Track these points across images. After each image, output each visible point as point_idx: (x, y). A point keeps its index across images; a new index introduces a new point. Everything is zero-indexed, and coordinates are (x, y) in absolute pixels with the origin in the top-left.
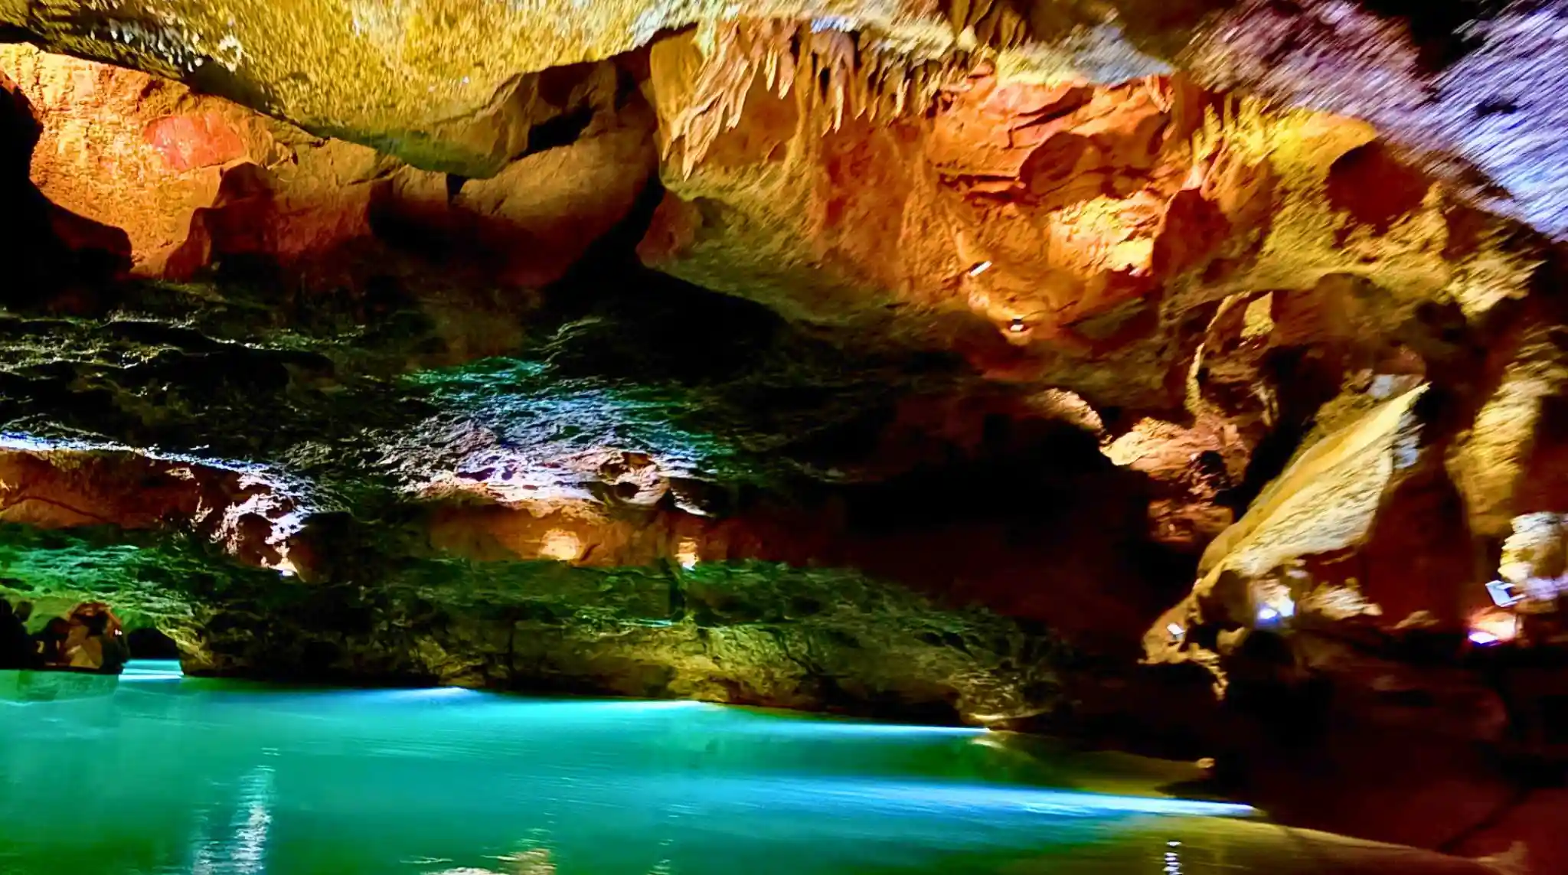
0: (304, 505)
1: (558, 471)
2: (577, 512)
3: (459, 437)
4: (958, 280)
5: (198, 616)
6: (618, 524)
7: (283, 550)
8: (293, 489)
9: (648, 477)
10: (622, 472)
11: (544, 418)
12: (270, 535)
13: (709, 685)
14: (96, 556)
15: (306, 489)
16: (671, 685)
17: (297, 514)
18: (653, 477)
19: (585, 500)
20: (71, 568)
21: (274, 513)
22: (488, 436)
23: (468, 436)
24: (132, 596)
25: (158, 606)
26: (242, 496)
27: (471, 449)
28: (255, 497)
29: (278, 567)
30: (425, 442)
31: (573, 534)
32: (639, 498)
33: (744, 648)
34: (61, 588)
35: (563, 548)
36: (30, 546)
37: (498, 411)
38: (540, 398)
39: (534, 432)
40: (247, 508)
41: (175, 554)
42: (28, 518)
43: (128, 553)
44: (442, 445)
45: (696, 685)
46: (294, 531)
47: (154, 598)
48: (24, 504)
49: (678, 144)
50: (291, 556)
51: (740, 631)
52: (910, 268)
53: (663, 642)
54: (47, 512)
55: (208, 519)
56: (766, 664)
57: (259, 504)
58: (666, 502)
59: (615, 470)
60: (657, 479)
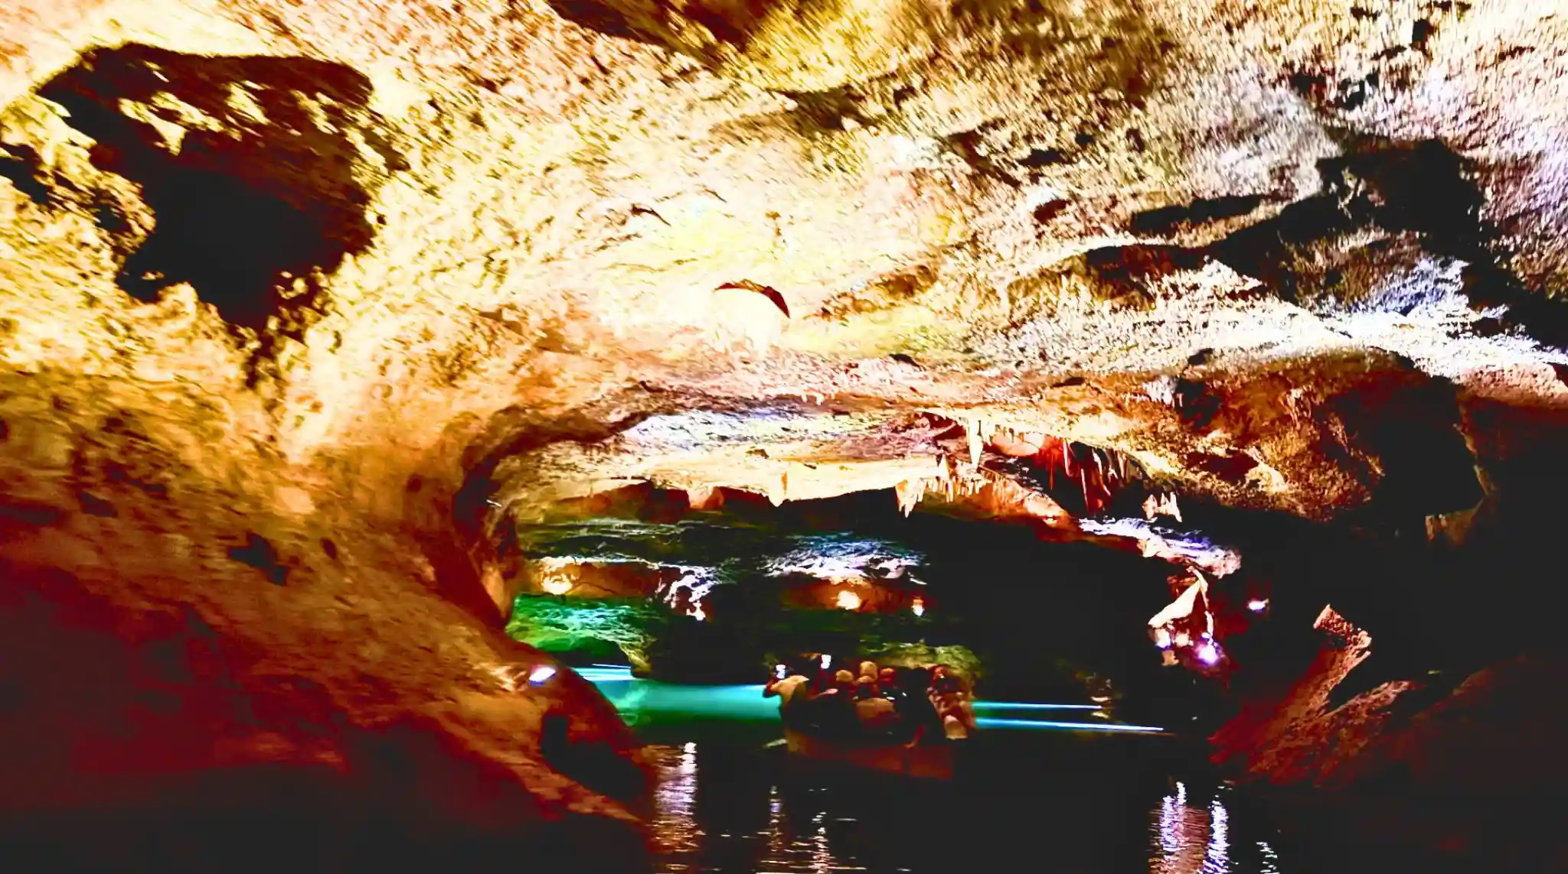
0: (712, 581)
1: (849, 564)
2: (857, 582)
3: (804, 555)
4: (1022, 501)
5: (646, 643)
6: (878, 588)
7: (698, 605)
8: (707, 573)
9: (895, 565)
10: (882, 563)
11: (845, 548)
12: (692, 597)
14: (608, 612)
15: (714, 572)
17: (707, 585)
18: (898, 564)
19: (861, 576)
20: (593, 618)
21: (695, 585)
22: (817, 554)
23: (808, 554)
24: (615, 632)
25: (627, 638)
27: (808, 559)
29: (694, 615)
30: (787, 558)
31: (855, 594)
32: (890, 576)
33: (957, 659)
34: (583, 629)
35: (849, 601)
36: (580, 608)
37: (825, 547)
38: (845, 542)
39: (838, 552)
40: (682, 583)
41: (644, 609)
42: (583, 594)
43: (623, 610)
44: (794, 559)
46: (704, 595)
47: (627, 633)
48: (581, 587)
49: (903, 508)
50: (702, 608)
51: (952, 649)
52: (998, 501)
53: (908, 655)
54: (591, 590)
55: (663, 590)
56: (972, 668)
57: (687, 581)
58: (904, 578)
59: (877, 562)
60: (899, 566)
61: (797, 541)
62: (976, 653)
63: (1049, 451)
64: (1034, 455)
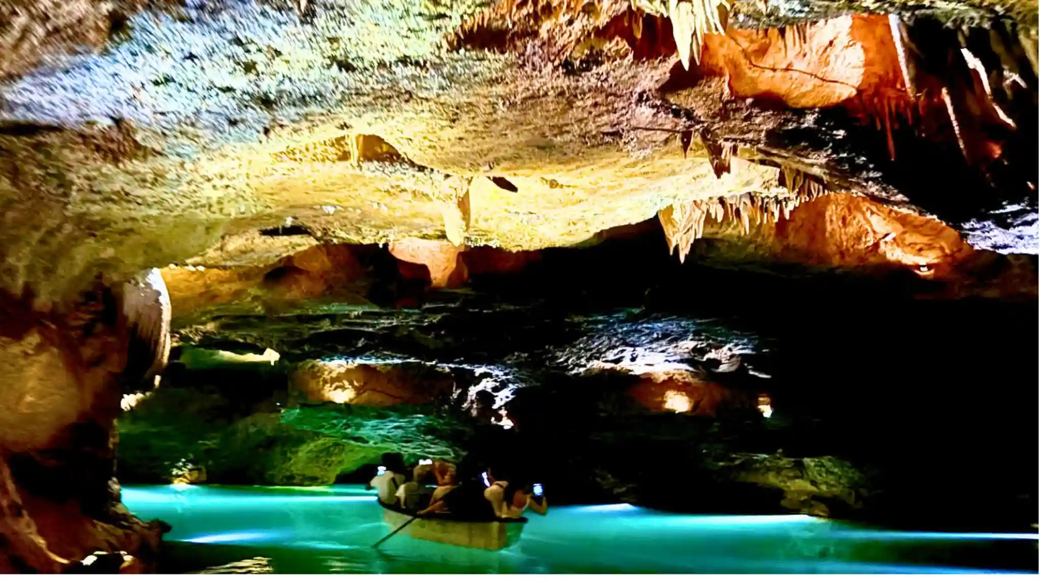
0: (513, 383)
1: (665, 354)
2: (684, 378)
3: (601, 344)
4: (876, 245)
5: (457, 456)
6: (712, 386)
7: (503, 412)
8: (506, 374)
9: (725, 354)
10: (707, 352)
11: (647, 331)
12: (494, 403)
13: (813, 502)
14: (403, 422)
15: (514, 374)
16: (783, 503)
17: (509, 389)
18: (729, 353)
19: (687, 370)
20: (389, 429)
21: (496, 389)
22: (616, 342)
23: (605, 343)
24: (420, 445)
25: (433, 450)
26: (477, 381)
27: (609, 349)
28: (484, 381)
29: (501, 423)
30: (581, 349)
31: (684, 393)
32: (723, 368)
33: (832, 473)
34: (383, 441)
35: (678, 403)
36: (370, 418)
37: (620, 330)
38: (642, 323)
39: (643, 338)
40: (480, 387)
41: (442, 417)
42: (369, 402)
43: (419, 419)
44: (591, 350)
45: (803, 503)
46: (508, 400)
47: (432, 446)
48: (366, 394)
49: (676, 248)
50: (509, 416)
51: (825, 460)
52: (839, 247)
53: (769, 469)
54: (378, 398)
55: (459, 396)
56: (854, 486)
57: (487, 385)
58: (742, 370)
59: (702, 352)
60: (732, 356)
61: (579, 324)
62: (856, 465)
63: (877, 91)
64: (849, 100)
